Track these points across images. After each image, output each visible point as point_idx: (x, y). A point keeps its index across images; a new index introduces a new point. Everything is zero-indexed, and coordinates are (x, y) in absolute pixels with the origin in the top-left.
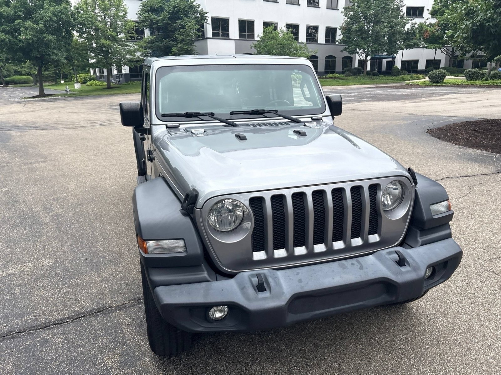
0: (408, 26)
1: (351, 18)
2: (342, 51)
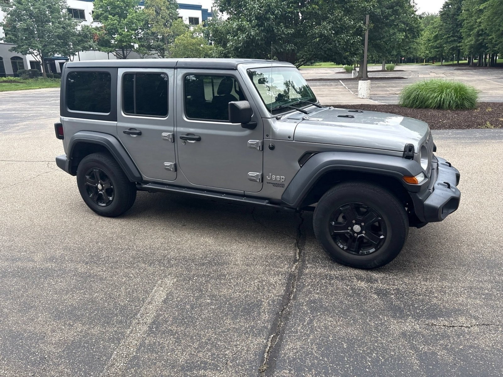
1: (12, 14)
2: (10, 50)
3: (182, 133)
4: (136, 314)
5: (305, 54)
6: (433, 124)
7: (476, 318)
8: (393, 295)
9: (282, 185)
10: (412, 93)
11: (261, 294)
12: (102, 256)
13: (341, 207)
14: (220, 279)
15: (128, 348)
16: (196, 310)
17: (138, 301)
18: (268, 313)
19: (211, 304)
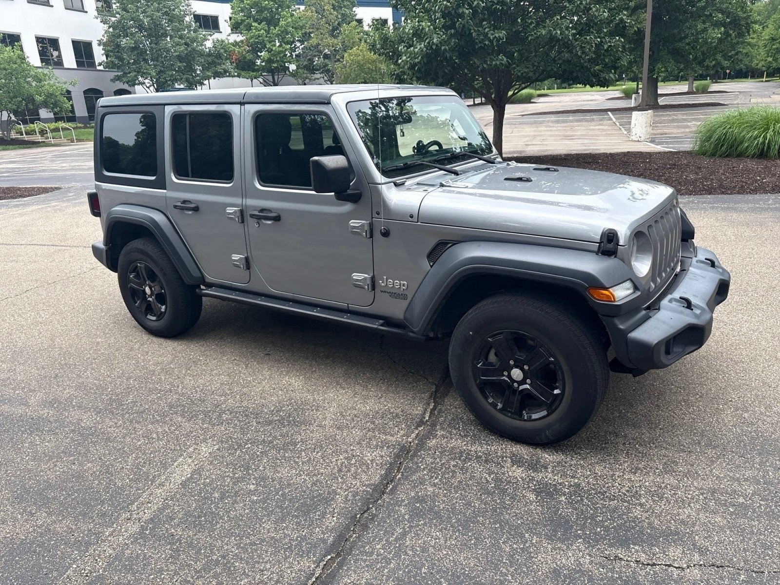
0: (209, 44)
1: (114, 27)
2: (113, 80)
3: (254, 208)
4: (132, 504)
5: (525, 72)
6: (744, 184)
7: (702, 551)
8: (565, 495)
9: (404, 297)
10: (715, 131)
11: (340, 480)
12: (127, 401)
13: (490, 337)
14: (286, 451)
15: (97, 560)
16: (226, 501)
17: (145, 480)
18: (339, 515)
19: (253, 493)
